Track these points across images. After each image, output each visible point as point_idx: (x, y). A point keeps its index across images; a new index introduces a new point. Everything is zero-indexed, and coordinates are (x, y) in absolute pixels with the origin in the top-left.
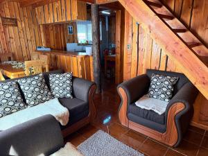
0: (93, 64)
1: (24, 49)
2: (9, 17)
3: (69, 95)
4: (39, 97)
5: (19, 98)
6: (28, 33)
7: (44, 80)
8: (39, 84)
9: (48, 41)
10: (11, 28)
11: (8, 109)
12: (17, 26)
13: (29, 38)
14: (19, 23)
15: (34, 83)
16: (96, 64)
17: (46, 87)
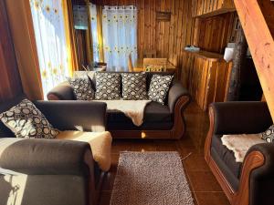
0: (231, 74)
1: (171, 47)
2: (164, 11)
3: (160, 101)
4: (133, 93)
5: (117, 89)
6: (180, 28)
7: (144, 79)
8: (137, 82)
9: (201, 39)
10: (163, 23)
11: (105, 95)
12: (169, 20)
13: (179, 35)
14: (172, 17)
15: (133, 79)
16: (234, 74)
17: (144, 86)
